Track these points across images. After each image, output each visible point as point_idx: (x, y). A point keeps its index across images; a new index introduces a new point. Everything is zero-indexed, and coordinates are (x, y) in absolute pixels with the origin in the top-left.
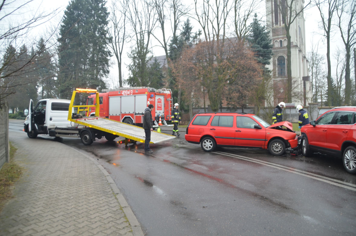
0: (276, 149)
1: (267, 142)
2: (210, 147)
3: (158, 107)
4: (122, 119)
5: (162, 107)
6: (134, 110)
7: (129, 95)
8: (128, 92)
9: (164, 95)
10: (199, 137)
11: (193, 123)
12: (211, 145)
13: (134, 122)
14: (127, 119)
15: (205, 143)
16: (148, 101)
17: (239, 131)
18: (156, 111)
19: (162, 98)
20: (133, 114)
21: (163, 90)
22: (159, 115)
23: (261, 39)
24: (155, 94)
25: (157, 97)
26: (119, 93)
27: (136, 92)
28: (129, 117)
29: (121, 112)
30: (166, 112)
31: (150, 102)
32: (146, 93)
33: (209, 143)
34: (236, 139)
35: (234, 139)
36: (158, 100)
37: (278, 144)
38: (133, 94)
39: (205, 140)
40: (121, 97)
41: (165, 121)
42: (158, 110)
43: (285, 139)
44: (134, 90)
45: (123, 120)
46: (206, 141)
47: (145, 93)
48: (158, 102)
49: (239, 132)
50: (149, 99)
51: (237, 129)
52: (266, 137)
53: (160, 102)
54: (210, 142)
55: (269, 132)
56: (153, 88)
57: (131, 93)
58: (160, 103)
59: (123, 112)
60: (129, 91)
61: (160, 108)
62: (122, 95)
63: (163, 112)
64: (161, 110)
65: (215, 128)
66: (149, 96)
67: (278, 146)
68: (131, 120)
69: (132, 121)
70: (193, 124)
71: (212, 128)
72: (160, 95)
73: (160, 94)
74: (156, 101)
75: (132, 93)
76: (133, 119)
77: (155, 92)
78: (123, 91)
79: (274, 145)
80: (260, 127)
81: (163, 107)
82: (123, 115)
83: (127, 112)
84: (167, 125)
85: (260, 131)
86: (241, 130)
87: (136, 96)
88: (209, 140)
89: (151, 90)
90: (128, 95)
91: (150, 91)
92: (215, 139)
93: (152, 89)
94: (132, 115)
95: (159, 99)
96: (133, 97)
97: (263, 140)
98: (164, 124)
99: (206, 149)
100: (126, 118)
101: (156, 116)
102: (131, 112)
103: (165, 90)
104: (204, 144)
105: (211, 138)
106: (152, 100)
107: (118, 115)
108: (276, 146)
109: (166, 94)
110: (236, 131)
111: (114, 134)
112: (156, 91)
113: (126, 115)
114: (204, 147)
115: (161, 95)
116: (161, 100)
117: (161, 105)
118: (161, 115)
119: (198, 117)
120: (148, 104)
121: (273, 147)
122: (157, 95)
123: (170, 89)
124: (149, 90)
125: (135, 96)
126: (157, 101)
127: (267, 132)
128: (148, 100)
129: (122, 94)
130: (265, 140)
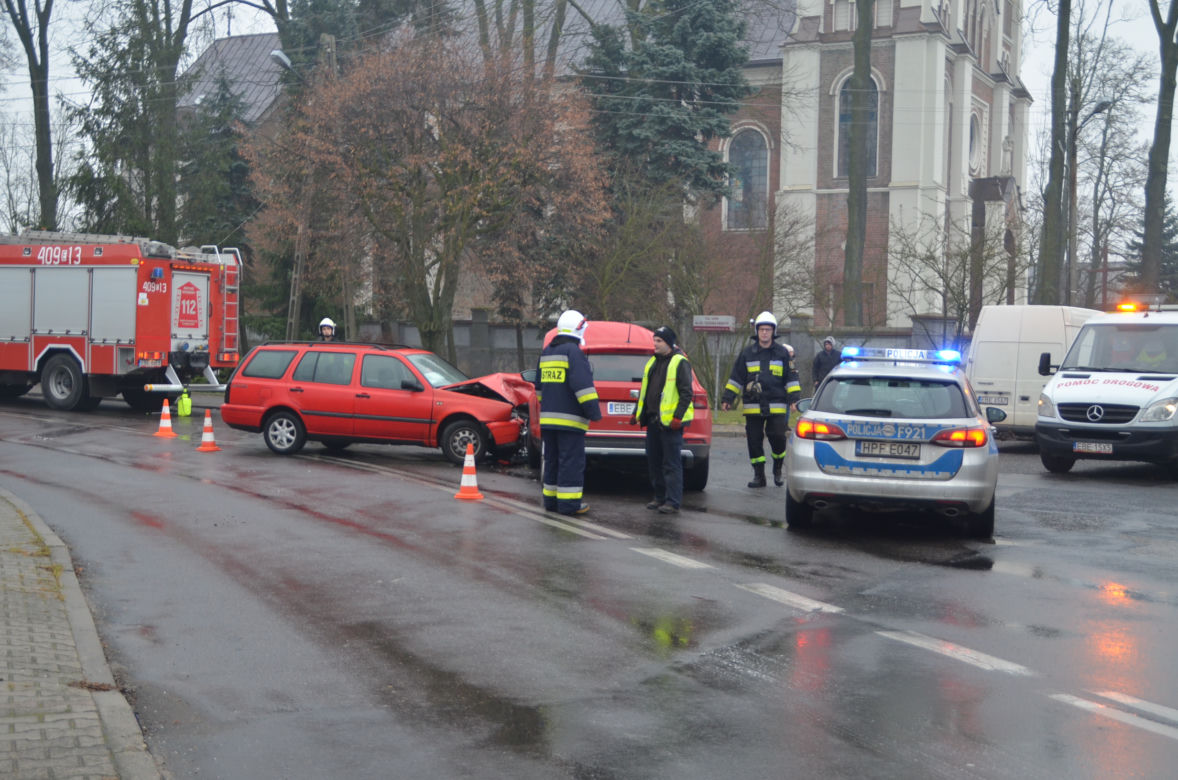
0: (462, 446)
1: (435, 427)
2: (289, 441)
3: (183, 316)
4: (36, 356)
5: (199, 318)
6: (85, 322)
7: (67, 263)
8: (65, 253)
9: (208, 272)
10: (259, 411)
11: (244, 370)
12: (292, 433)
13: (84, 371)
14: (56, 359)
15: (275, 429)
16: (143, 291)
17: (364, 396)
18: (175, 329)
19: (201, 282)
20: (84, 339)
21: (204, 251)
22: (187, 345)
23: (693, 21)
24: (171, 267)
26: (26, 255)
27: (97, 255)
28: (67, 351)
29: (34, 331)
30: (215, 336)
31: (148, 297)
32: (135, 261)
33: (286, 429)
34: (356, 418)
35: (351, 417)
36: (182, 288)
37: (467, 434)
38: (84, 261)
39: (274, 420)
40: (33, 271)
41: (213, 369)
42: (180, 325)
43: (481, 418)
44: (86, 246)
45: (40, 362)
46: (276, 424)
47: (129, 263)
48: (184, 297)
49: (365, 399)
50: (146, 286)
51: (360, 392)
52: (431, 413)
53: (193, 297)
54: (288, 425)
55: (440, 399)
56: (164, 245)
57: (74, 259)
58: (193, 301)
59: (42, 331)
60: (67, 248)
61: (189, 320)
62: (40, 262)
63: (205, 337)
64: (196, 326)
65: (303, 386)
66: (146, 275)
67: (469, 440)
68: (76, 365)
69: (79, 364)
70: (245, 375)
71: (294, 385)
72: (190, 270)
73: (190, 266)
74: (176, 294)
75: (79, 256)
76: (83, 358)
77: (170, 257)
78: (43, 248)
79: (458, 435)
80: (420, 386)
81: (203, 316)
82: (41, 341)
83: (59, 332)
84: (218, 383)
85: (420, 397)
86: (369, 392)
87: (95, 272)
88: (285, 421)
89: (153, 251)
90: (61, 263)
91: (150, 255)
92: (303, 417)
93: (161, 246)
94: (78, 342)
96: (84, 275)
97: (425, 422)
98: (208, 383)
99: (278, 446)
100: (52, 352)
101: (173, 349)
102: (76, 332)
103: (213, 252)
104: (271, 432)
105: (291, 416)
106: (157, 287)
107: (20, 339)
108: (461, 439)
110: (358, 396)
112: (173, 256)
113: (54, 340)
114: (273, 442)
115: (196, 271)
116: (196, 289)
117: (195, 309)
118: (197, 348)
119: (260, 354)
120: (140, 303)
121: (455, 441)
122: (178, 269)
123: (237, 249)
124: (148, 250)
125: (91, 271)
126: (180, 292)
127: (435, 399)
128: (140, 289)
129: (39, 257)
130: (431, 423)
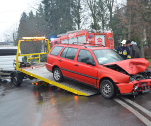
7: (73, 37)
9: (104, 35)
19: (103, 38)
21: (103, 30)
24: (95, 34)
25: (97, 37)
27: (78, 34)
31: (89, 42)
32: (85, 34)
40: (68, 40)
48: (99, 41)
50: (88, 40)
58: (101, 42)
62: (69, 38)
66: (88, 37)
73: (100, 34)
75: (75, 35)
78: (70, 35)
95: (99, 38)
106: (91, 40)
109: (106, 33)
111: (32, 76)
112: (95, 32)
116: (101, 39)
122: (97, 35)
126: (97, 40)
